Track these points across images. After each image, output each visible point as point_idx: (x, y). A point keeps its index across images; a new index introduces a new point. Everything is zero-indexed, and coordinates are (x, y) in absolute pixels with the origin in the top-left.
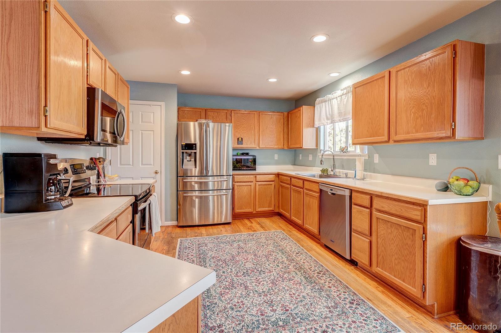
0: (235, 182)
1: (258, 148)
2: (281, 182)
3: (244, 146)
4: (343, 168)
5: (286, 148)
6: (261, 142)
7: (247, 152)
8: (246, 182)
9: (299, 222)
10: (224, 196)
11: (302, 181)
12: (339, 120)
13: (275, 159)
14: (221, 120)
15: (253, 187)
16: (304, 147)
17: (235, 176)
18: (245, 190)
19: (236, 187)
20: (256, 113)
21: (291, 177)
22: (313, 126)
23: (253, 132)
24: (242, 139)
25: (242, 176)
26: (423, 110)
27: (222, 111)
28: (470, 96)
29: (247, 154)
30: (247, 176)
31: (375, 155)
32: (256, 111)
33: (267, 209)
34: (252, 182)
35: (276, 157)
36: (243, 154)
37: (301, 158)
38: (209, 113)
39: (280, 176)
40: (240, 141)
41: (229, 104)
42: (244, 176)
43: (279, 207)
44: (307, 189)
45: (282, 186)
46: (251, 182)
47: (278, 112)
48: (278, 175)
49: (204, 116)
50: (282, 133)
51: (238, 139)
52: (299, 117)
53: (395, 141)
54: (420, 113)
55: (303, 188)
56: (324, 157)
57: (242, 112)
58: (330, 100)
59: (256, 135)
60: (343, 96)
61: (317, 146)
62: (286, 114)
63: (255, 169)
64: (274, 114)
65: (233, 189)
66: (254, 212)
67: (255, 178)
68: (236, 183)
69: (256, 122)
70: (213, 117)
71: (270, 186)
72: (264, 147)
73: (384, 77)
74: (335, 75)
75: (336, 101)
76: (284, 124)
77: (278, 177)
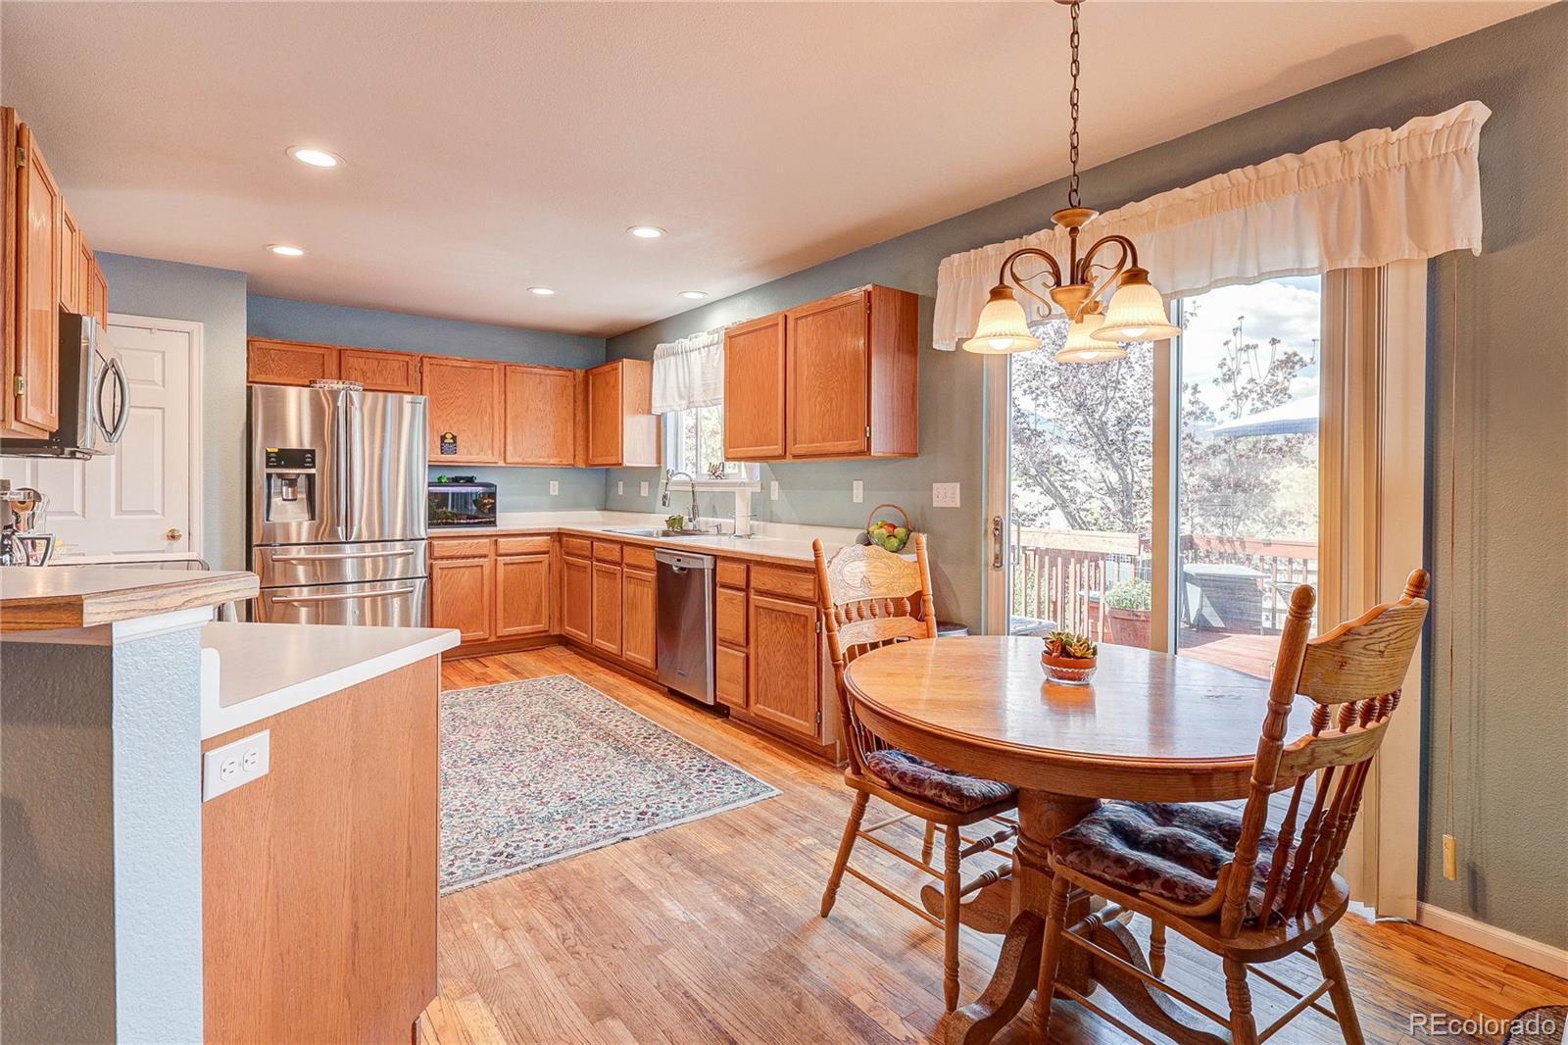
0: (436, 559)
1: (501, 463)
2: (568, 554)
3: (460, 457)
4: (714, 514)
5: (581, 464)
6: (509, 448)
7: (470, 475)
8: (468, 557)
9: (612, 647)
10: (397, 597)
11: (617, 547)
12: (704, 402)
13: (552, 493)
14: (389, 382)
15: (487, 571)
16: (626, 463)
17: (435, 542)
18: (466, 579)
19: (437, 573)
20: (495, 367)
21: (593, 538)
22: (649, 412)
23: (486, 419)
24: (454, 438)
25: (455, 542)
26: (831, 400)
27: (391, 357)
28: (895, 382)
29: (470, 481)
30: (469, 541)
31: (772, 483)
32: (496, 363)
33: (527, 628)
34: (485, 556)
35: (554, 488)
36: (456, 481)
37: (621, 493)
38: (352, 361)
39: (565, 539)
40: (448, 444)
41: (414, 339)
42: (462, 541)
43: (561, 620)
44: (629, 566)
45: (570, 565)
46: (481, 557)
47: (559, 369)
48: (559, 536)
49: (335, 367)
50: (570, 429)
51: (443, 438)
52: (613, 387)
53: (795, 457)
54: (828, 406)
55: (620, 565)
56: (670, 488)
57: (455, 363)
58: (686, 352)
59: (497, 428)
60: (711, 348)
61: (659, 461)
62: (580, 373)
63: (493, 523)
64: (548, 372)
65: (430, 577)
66: (493, 639)
67: (493, 547)
68: (439, 562)
69: (496, 392)
70: (364, 373)
71: (536, 565)
72: (520, 461)
73: (777, 324)
74: (693, 297)
75: (698, 357)
76: (575, 401)
77: (560, 541)
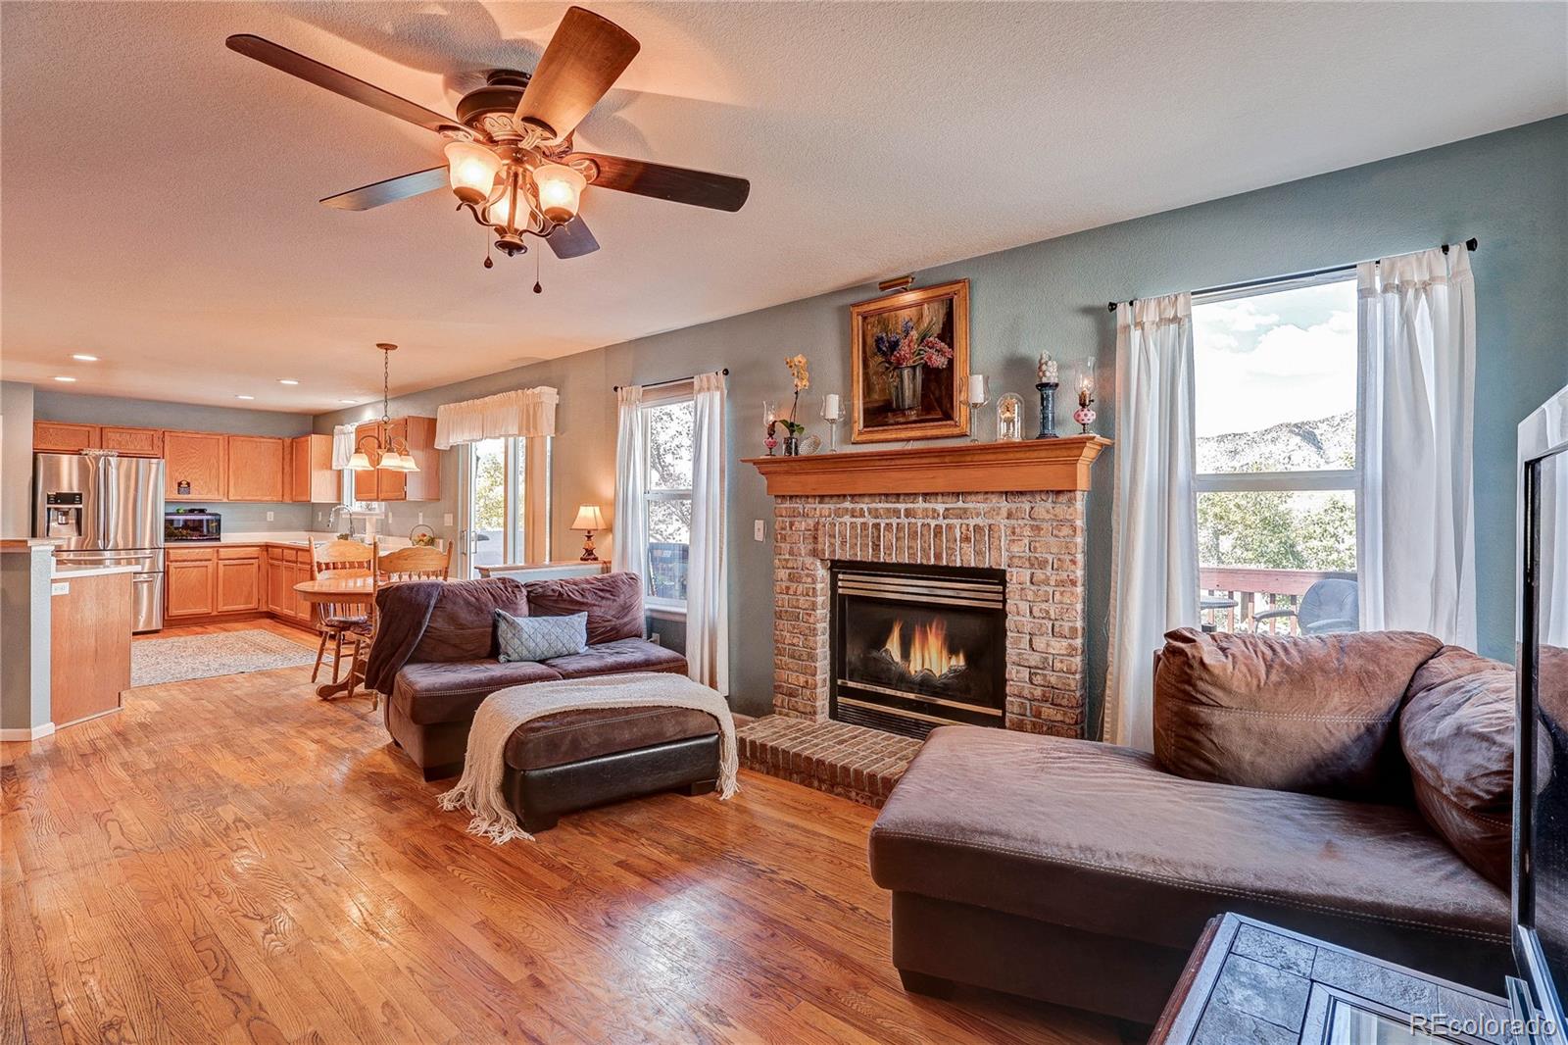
0: (171, 562)
1: (225, 500)
2: (272, 559)
3: (194, 496)
5: (287, 499)
6: (232, 490)
7: (202, 507)
8: (196, 560)
9: (291, 613)
10: (145, 585)
11: (295, 552)
13: (269, 519)
14: (138, 447)
15: (210, 570)
16: (314, 500)
17: (171, 551)
18: (194, 575)
19: (172, 570)
20: (221, 438)
21: (283, 547)
22: (331, 468)
23: (214, 471)
24: (188, 484)
25: (187, 551)
27: (140, 432)
28: (424, 463)
29: (202, 511)
30: (197, 550)
31: (389, 514)
32: (221, 435)
33: (242, 607)
34: (210, 560)
35: (270, 516)
36: (192, 511)
38: (111, 435)
39: (270, 549)
40: (183, 487)
41: (161, 418)
42: (191, 550)
43: (267, 602)
44: (301, 563)
45: (272, 565)
46: (206, 560)
47: (271, 438)
48: (267, 547)
49: (98, 439)
50: (280, 475)
51: (180, 484)
52: (306, 451)
55: (296, 562)
57: (190, 435)
59: (221, 476)
61: (339, 499)
62: (288, 441)
63: (219, 539)
64: (262, 440)
65: (166, 573)
66: (215, 613)
67: (216, 554)
68: (174, 564)
69: (221, 455)
70: (120, 443)
71: (249, 566)
72: (239, 498)
74: (348, 402)
76: (283, 459)
77: (267, 551)
